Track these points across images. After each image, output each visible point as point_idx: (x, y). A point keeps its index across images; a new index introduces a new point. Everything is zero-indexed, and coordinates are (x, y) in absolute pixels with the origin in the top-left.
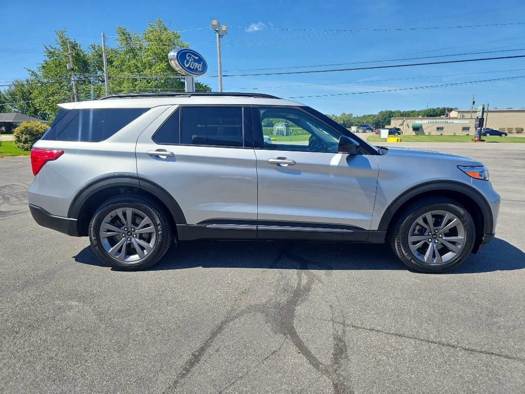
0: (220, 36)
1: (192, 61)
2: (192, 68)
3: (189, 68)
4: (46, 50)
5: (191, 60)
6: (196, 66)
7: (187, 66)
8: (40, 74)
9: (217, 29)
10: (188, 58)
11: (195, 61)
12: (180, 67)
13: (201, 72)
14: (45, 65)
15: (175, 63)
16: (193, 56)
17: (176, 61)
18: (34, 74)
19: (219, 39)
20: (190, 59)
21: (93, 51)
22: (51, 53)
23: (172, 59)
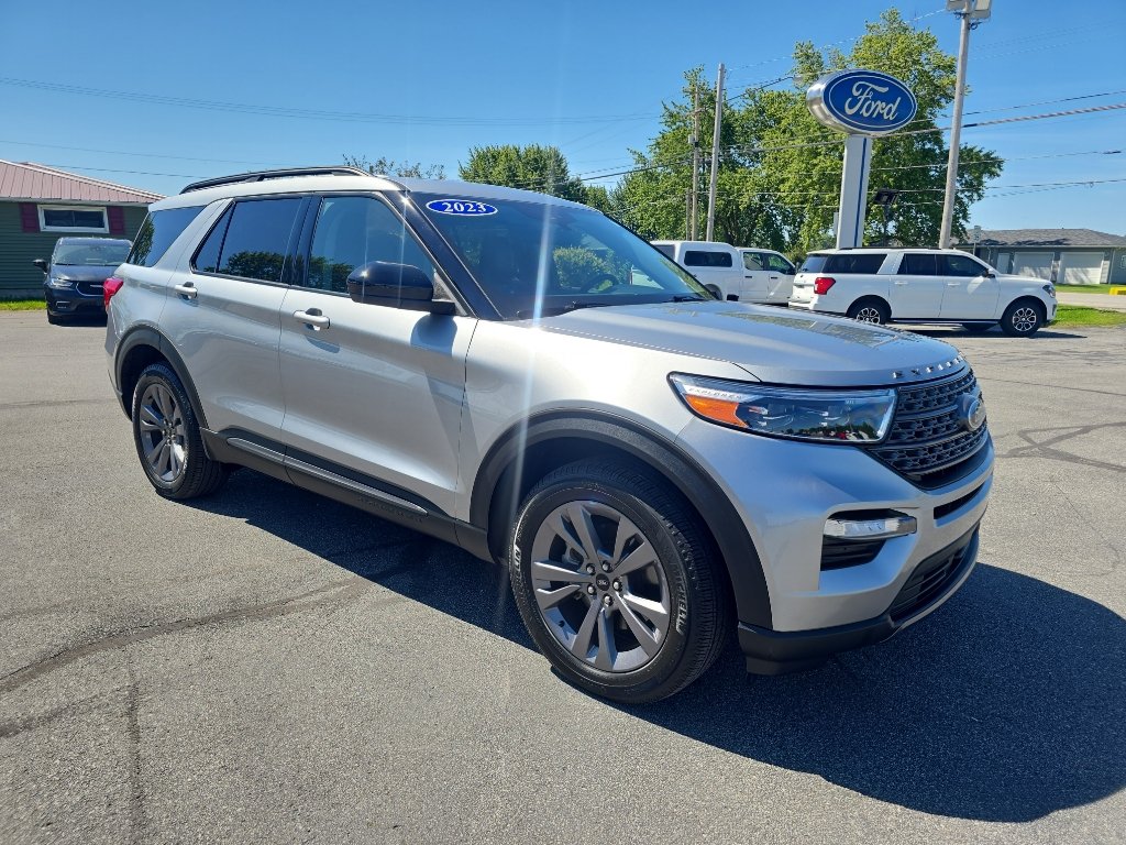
0: (969, 27)
1: (866, 100)
2: (866, 115)
3: (857, 115)
4: (664, 111)
5: (863, 97)
6: (879, 108)
7: (849, 112)
8: (650, 157)
9: (964, 10)
10: (855, 93)
11: (877, 96)
12: (834, 118)
13: (893, 122)
14: (659, 140)
15: (820, 109)
16: (872, 86)
17: (823, 105)
18: (641, 158)
19: (967, 35)
20: (862, 94)
21: (750, 102)
22: (671, 115)
23: (813, 102)
